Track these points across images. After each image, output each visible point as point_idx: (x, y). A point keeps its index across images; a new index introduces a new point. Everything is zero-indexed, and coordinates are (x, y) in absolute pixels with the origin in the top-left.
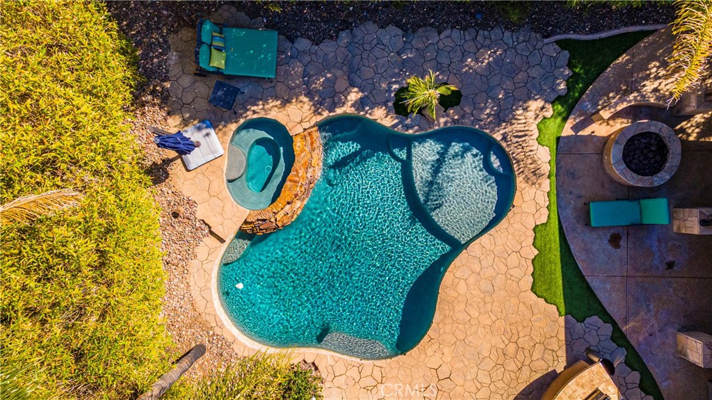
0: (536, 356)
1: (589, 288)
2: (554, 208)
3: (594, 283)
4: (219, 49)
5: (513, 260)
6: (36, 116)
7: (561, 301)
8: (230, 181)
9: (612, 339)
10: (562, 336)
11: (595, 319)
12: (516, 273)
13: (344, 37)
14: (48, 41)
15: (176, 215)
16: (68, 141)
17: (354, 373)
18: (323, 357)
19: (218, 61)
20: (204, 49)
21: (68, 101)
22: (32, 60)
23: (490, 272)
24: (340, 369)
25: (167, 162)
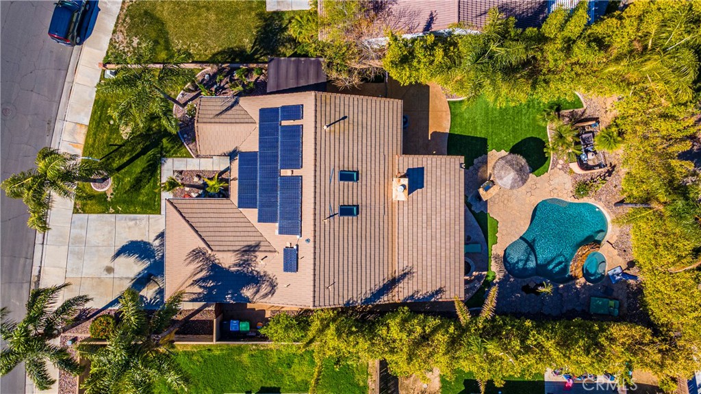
0: (497, 200)
1: (478, 222)
2: (490, 250)
3: (476, 224)
4: (611, 307)
5: (504, 232)
6: (675, 286)
7: (488, 218)
8: (604, 262)
9: (472, 205)
10: (488, 206)
11: (477, 212)
12: (503, 228)
13: (564, 311)
14: (671, 305)
15: (625, 251)
16: (667, 279)
17: (560, 194)
18: (571, 200)
19: (612, 303)
20: (617, 307)
21: (666, 289)
22: (675, 300)
23: (513, 228)
24: (565, 196)
25: (628, 269)
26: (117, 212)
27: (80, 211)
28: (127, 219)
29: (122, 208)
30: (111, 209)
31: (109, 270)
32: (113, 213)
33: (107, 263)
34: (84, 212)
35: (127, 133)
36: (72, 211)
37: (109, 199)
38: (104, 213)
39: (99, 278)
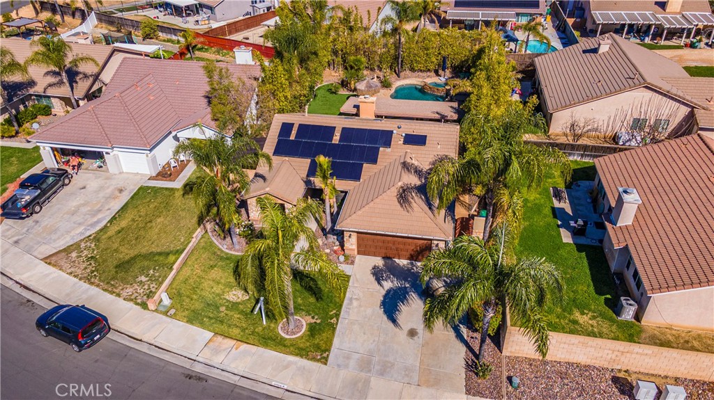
26: (337, 316)
27: (325, 355)
28: (349, 307)
29: (334, 309)
30: (332, 321)
31: (412, 333)
32: (338, 320)
33: (402, 335)
34: (328, 350)
35: (243, 295)
36: (323, 366)
37: (318, 321)
38: (334, 329)
39: (423, 346)
